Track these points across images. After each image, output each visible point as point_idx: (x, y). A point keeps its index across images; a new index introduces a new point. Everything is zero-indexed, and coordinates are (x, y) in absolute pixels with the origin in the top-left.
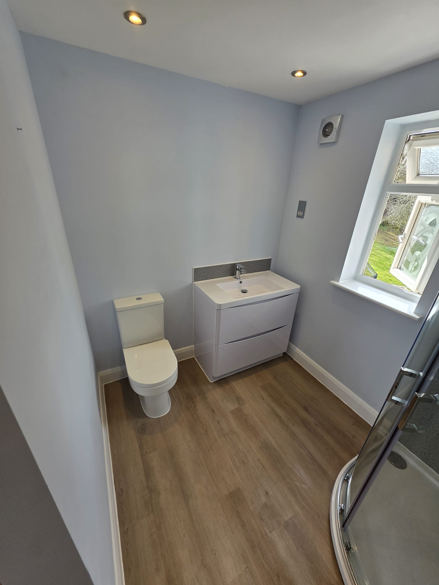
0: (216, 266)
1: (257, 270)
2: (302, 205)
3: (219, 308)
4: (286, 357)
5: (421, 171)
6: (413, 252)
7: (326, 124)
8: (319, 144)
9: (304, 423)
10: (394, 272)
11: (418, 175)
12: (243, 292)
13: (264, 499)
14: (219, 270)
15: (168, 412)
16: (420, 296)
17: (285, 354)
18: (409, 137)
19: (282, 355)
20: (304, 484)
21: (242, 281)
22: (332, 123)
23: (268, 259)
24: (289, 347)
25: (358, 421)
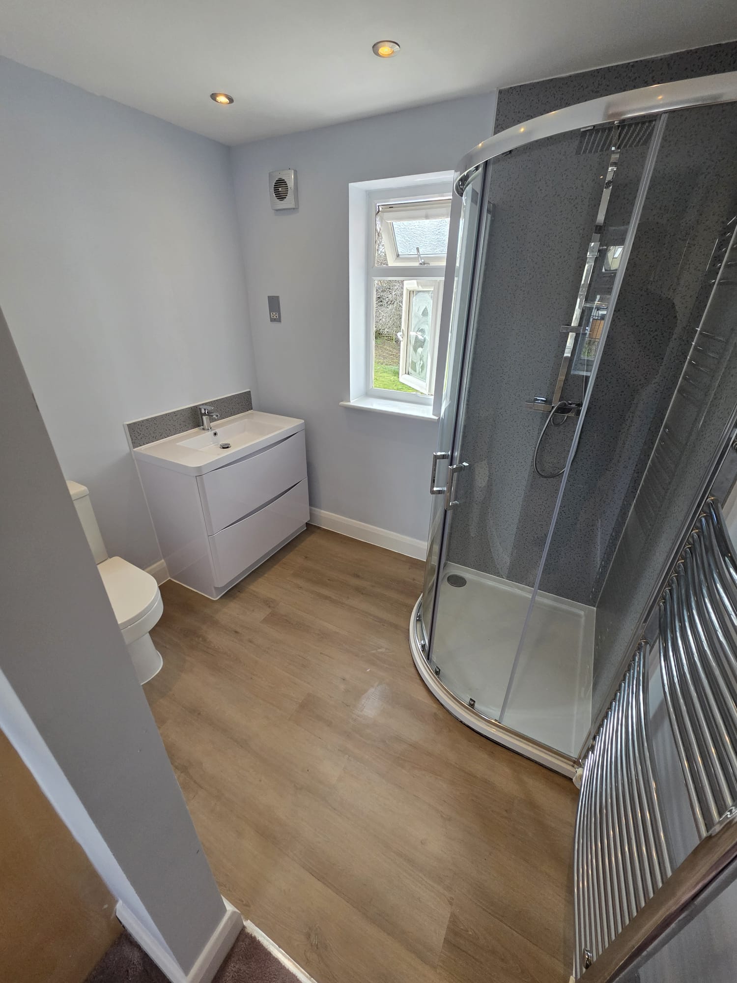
0: (166, 414)
1: (234, 412)
2: (274, 303)
3: (199, 474)
4: (310, 528)
5: (400, 251)
6: (415, 350)
7: (277, 181)
8: (274, 210)
9: (359, 590)
10: (404, 378)
11: (398, 256)
12: (224, 448)
13: (342, 687)
14: (172, 421)
15: (160, 669)
16: (433, 397)
17: (307, 524)
18: (377, 208)
19: (306, 528)
20: (379, 648)
21: (217, 431)
22: (284, 180)
23: (245, 393)
24: (311, 514)
25: (414, 563)
